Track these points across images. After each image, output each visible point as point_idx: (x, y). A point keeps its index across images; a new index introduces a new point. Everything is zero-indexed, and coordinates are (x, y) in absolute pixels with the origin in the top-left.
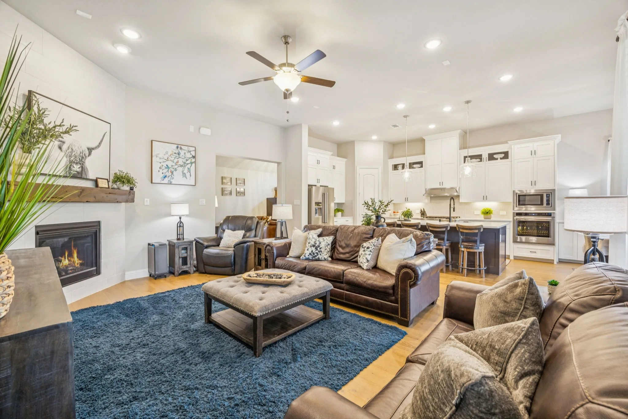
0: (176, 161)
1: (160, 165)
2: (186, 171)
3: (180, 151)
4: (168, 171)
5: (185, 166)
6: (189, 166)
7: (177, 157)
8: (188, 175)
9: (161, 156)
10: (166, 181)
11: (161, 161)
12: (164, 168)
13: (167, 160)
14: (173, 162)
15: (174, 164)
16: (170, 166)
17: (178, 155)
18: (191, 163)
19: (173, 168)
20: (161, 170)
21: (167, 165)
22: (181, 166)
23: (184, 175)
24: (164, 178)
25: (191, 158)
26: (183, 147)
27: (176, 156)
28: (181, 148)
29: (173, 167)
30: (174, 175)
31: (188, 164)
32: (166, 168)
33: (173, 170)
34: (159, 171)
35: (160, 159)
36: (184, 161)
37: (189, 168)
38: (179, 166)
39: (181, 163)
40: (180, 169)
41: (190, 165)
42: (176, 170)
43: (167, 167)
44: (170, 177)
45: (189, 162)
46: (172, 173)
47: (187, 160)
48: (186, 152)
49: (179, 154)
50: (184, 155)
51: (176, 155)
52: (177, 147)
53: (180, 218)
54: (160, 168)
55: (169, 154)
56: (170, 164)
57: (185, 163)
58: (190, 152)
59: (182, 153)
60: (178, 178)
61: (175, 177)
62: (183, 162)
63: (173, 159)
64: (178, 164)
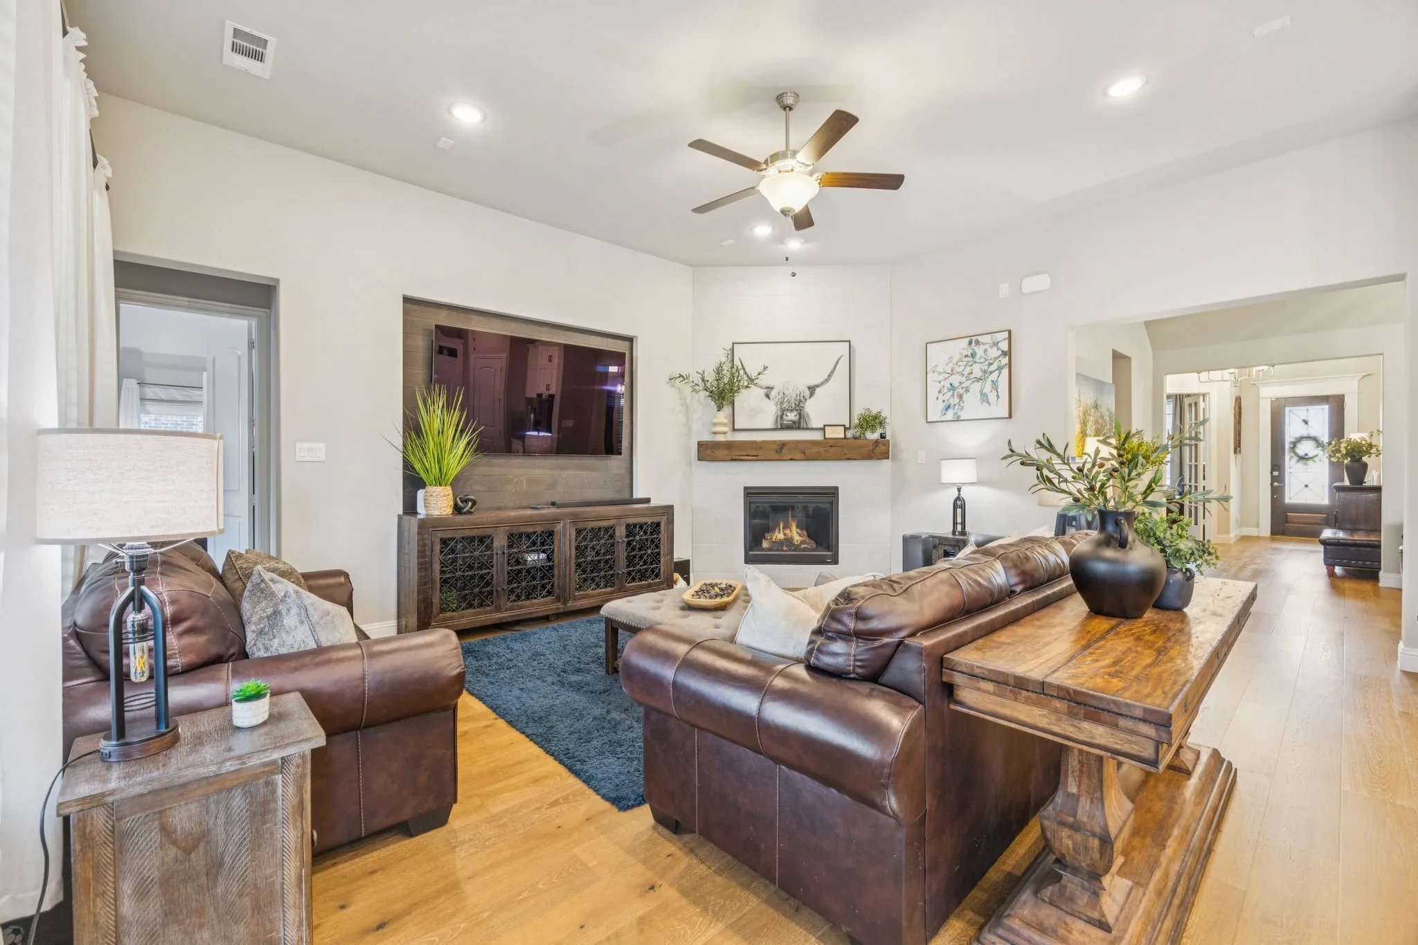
0: (968, 370)
1: (939, 386)
2: (988, 388)
3: (976, 349)
4: (953, 395)
5: (986, 379)
6: (994, 376)
7: (970, 364)
8: (992, 397)
9: (940, 369)
10: (950, 415)
11: (941, 377)
12: (945, 390)
13: (951, 374)
14: (963, 375)
15: (963, 379)
16: (956, 384)
17: (971, 359)
18: (1000, 368)
19: (962, 388)
20: (941, 396)
21: (951, 384)
22: (978, 380)
23: (984, 398)
24: (947, 410)
25: (999, 357)
26: (981, 339)
27: (968, 362)
28: (977, 343)
29: (964, 385)
30: (963, 402)
31: (991, 373)
32: (949, 390)
33: (961, 391)
34: (937, 398)
35: (939, 374)
36: (983, 368)
37: (995, 380)
38: (973, 382)
39: (977, 373)
40: (976, 387)
41: (997, 372)
42: (967, 391)
43: (952, 388)
44: (957, 407)
45: (994, 367)
46: (961, 397)
47: (990, 364)
48: (987, 347)
49: (973, 355)
50: (984, 356)
51: (966, 359)
52: (970, 343)
53: (959, 490)
54: (939, 392)
55: (955, 360)
56: (955, 380)
57: (985, 372)
58: (995, 344)
59: (980, 351)
60: (972, 406)
61: (965, 405)
62: (981, 370)
63: (960, 369)
64: (973, 376)
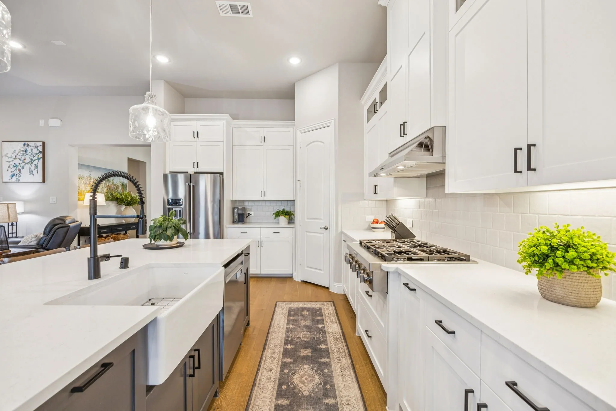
0: (23, 158)
1: (9, 164)
2: (33, 168)
3: (27, 148)
4: (16, 169)
5: (32, 163)
6: (36, 162)
7: (24, 155)
8: (35, 172)
9: (9, 155)
10: (14, 179)
11: (10, 160)
12: (12, 167)
13: (15, 159)
14: (21, 160)
15: (21, 162)
16: (17, 164)
17: (25, 153)
18: (39, 159)
19: (21, 166)
20: (9, 169)
21: (15, 164)
22: (28, 163)
23: (31, 172)
24: (13, 176)
25: (38, 153)
26: (29, 143)
27: (24, 154)
28: (28, 145)
30: (21, 173)
31: (34, 160)
32: (14, 167)
33: (20, 168)
35: (9, 158)
36: (31, 158)
37: (36, 164)
38: (26, 164)
39: (28, 160)
40: (27, 166)
41: (37, 160)
42: (23, 168)
43: (15, 166)
44: (18, 175)
45: (36, 158)
46: (20, 170)
47: (34, 156)
48: (32, 148)
49: (26, 151)
50: (31, 152)
51: (23, 152)
52: (24, 145)
54: (9, 167)
55: (17, 152)
56: (17, 162)
57: (32, 160)
58: (36, 147)
59: (29, 149)
60: (25, 176)
61: (22, 175)
62: (30, 159)
63: (20, 157)
64: (25, 161)
